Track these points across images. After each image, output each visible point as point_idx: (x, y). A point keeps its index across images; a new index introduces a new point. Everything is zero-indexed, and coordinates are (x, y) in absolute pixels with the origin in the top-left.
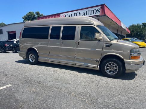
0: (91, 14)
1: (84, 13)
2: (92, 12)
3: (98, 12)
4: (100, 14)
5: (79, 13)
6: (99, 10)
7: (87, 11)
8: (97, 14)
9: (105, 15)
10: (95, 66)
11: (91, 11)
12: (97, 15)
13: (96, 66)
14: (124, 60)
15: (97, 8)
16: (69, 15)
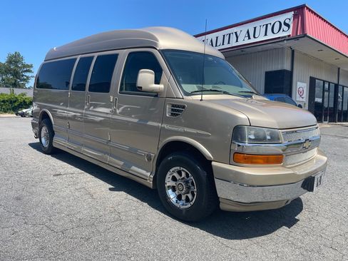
0: (266, 35)
1: (248, 32)
2: (270, 28)
3: (286, 28)
4: (290, 32)
5: (236, 33)
6: (287, 21)
7: (255, 28)
8: (281, 34)
9: (305, 35)
10: (144, 172)
11: (267, 25)
12: (282, 37)
13: (145, 175)
14: (213, 163)
15: (282, 18)
16: (211, 41)
